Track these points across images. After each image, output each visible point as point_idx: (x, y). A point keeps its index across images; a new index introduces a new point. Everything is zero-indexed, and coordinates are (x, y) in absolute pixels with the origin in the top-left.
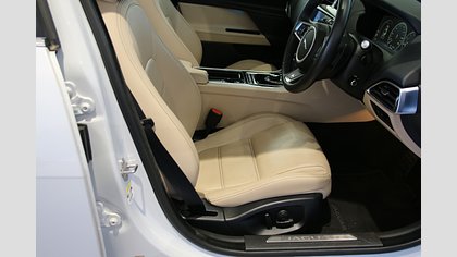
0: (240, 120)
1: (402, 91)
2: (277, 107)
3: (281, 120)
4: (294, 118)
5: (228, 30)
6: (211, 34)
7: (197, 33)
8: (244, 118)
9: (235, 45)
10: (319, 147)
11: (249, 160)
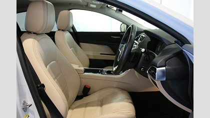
0: (98, 91)
1: (157, 69)
2: (115, 84)
3: (116, 90)
4: (123, 89)
5: (101, 54)
6: (93, 55)
7: (87, 55)
8: (100, 90)
9: (104, 60)
10: (131, 101)
11: (99, 108)
